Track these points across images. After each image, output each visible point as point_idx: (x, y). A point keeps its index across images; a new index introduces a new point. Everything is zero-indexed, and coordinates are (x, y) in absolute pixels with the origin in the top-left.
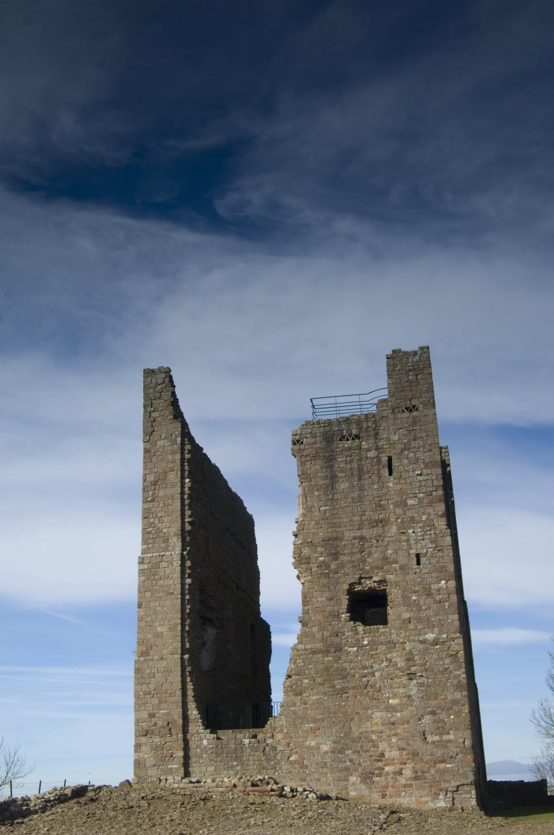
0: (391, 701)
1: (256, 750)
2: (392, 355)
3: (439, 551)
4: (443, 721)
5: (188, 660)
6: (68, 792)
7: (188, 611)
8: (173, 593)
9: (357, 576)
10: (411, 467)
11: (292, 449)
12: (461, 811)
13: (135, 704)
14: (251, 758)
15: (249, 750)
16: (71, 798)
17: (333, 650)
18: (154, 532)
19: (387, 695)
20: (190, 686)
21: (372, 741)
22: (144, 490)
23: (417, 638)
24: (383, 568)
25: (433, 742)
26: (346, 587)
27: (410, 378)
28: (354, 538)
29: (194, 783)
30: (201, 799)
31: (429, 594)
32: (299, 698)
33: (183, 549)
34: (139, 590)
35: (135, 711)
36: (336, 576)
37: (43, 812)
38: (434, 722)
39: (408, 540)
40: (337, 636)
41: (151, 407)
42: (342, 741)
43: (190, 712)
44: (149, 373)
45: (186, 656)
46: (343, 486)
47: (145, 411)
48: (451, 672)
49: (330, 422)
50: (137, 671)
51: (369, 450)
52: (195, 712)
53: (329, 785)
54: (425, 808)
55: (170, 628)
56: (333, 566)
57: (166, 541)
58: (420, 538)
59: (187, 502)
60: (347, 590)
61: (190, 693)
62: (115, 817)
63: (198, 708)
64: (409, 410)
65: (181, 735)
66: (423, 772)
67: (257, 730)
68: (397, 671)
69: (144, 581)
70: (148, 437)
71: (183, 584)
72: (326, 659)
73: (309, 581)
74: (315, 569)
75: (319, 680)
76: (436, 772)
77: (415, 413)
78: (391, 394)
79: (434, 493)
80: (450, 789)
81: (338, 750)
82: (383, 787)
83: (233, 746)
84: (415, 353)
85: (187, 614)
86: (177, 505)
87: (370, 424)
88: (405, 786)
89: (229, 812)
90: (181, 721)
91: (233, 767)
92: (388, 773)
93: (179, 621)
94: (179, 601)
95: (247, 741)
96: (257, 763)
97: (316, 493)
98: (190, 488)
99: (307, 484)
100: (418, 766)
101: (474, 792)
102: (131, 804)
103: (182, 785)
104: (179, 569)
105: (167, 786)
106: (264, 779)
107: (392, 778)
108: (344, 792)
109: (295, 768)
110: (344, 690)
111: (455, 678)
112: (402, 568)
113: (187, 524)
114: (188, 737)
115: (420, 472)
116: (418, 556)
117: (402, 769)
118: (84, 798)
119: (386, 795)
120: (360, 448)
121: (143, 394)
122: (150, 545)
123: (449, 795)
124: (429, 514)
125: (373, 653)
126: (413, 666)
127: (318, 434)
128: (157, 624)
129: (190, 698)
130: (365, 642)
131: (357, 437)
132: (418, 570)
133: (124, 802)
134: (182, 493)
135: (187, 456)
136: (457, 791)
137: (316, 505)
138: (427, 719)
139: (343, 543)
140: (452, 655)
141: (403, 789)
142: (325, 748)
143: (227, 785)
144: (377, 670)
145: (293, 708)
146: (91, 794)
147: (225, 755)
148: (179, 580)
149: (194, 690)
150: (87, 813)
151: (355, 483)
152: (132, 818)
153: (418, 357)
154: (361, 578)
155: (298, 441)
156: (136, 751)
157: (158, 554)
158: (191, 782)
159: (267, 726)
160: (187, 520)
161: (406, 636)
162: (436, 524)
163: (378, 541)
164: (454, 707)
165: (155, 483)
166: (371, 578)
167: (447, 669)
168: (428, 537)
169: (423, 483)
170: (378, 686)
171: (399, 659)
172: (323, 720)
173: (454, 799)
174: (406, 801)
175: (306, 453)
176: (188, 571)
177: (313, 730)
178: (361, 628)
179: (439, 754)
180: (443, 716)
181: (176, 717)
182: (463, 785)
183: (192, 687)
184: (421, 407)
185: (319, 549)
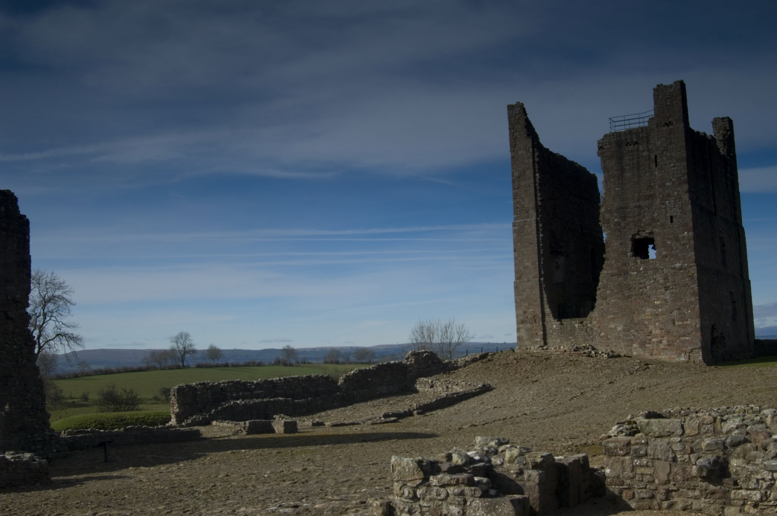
0: (656, 302)
1: (582, 330)
2: (657, 88)
3: (684, 214)
4: (684, 314)
5: (544, 280)
6: (478, 356)
7: (542, 253)
8: (533, 243)
9: (637, 230)
10: (668, 162)
11: (598, 153)
12: (692, 363)
13: (516, 306)
14: (580, 335)
15: (578, 331)
16: (479, 360)
17: (623, 274)
18: (520, 207)
19: (654, 299)
20: (545, 296)
21: (645, 325)
22: (513, 182)
23: (670, 266)
24: (651, 225)
25: (679, 325)
26: (630, 237)
27: (668, 103)
28: (635, 207)
29: (544, 350)
30: (545, 359)
31: (677, 239)
32: (605, 301)
33: (537, 216)
34: (514, 242)
35: (516, 310)
36: (624, 230)
37: (465, 367)
38: (679, 314)
39: (666, 208)
40: (626, 265)
41: (514, 129)
42: (629, 325)
43: (545, 310)
44: (510, 107)
45: (542, 279)
46: (628, 175)
47: (510, 132)
48: (689, 286)
49: (619, 134)
50: (516, 288)
51: (644, 151)
52: (548, 310)
53: (622, 349)
54: (674, 361)
55: (532, 263)
56: (623, 225)
57: (527, 212)
58: (672, 206)
59: (538, 188)
60: (631, 238)
61: (545, 299)
62: (499, 369)
63: (550, 307)
64: (667, 125)
65: (541, 323)
66: (673, 342)
67: (583, 319)
68: (659, 285)
69: (516, 237)
70: (513, 149)
71: (538, 237)
72: (619, 279)
73: (609, 234)
74: (612, 226)
75: (615, 291)
76: (680, 342)
77: (671, 127)
78: (656, 114)
79: (682, 178)
80: (687, 351)
81: (627, 330)
82: (651, 350)
83: (570, 328)
84: (671, 86)
85: (542, 255)
86: (533, 190)
87: (644, 134)
88: (663, 349)
89: (556, 365)
90: (541, 315)
91: (570, 339)
92: (654, 342)
93: (537, 259)
94: (536, 248)
95: (577, 325)
96: (583, 337)
97: (613, 180)
98: (540, 180)
99: (607, 174)
100: (670, 339)
101: (701, 353)
102: (508, 362)
103: (538, 351)
104: (535, 229)
105: (531, 351)
106: (586, 346)
107: (656, 345)
108: (630, 353)
109: (604, 340)
110: (629, 296)
111: (691, 289)
112: (662, 225)
113: (539, 201)
114: (545, 323)
115: (673, 165)
116: (671, 218)
117: (661, 340)
118: (485, 360)
119: (653, 354)
120: (639, 150)
121: (508, 122)
122: (519, 215)
123: (687, 354)
124: (679, 191)
125: (646, 275)
126: (668, 282)
127: (613, 142)
128: (525, 261)
129: (545, 302)
130: (641, 269)
131: (636, 143)
132: (671, 226)
133: (505, 361)
134: (535, 183)
135: (537, 160)
136: (691, 352)
137: (612, 187)
138: (675, 313)
139: (629, 210)
140: (690, 276)
141: (662, 351)
142: (619, 329)
143: (561, 350)
144: (648, 285)
145: (602, 307)
146: (489, 357)
147: (565, 333)
148: (536, 235)
149: (547, 298)
150: (485, 367)
151: (635, 173)
152: (507, 370)
153: (673, 89)
154: (639, 231)
155: (601, 147)
156: (517, 332)
157: (523, 220)
158: (543, 349)
159: (588, 317)
160: (539, 199)
161: (664, 265)
162: (683, 197)
163: (649, 208)
164: (691, 306)
165: (519, 177)
166: (644, 231)
167: (687, 284)
168: (677, 205)
169: (675, 172)
170: (648, 294)
171: (660, 278)
172: (618, 313)
173: (689, 356)
174: (664, 357)
175: (606, 155)
176: (541, 230)
177: (613, 319)
178: (639, 261)
179: (682, 332)
180: (684, 311)
181: (538, 313)
182: (695, 349)
183: (546, 296)
184: (674, 123)
185: (615, 214)
